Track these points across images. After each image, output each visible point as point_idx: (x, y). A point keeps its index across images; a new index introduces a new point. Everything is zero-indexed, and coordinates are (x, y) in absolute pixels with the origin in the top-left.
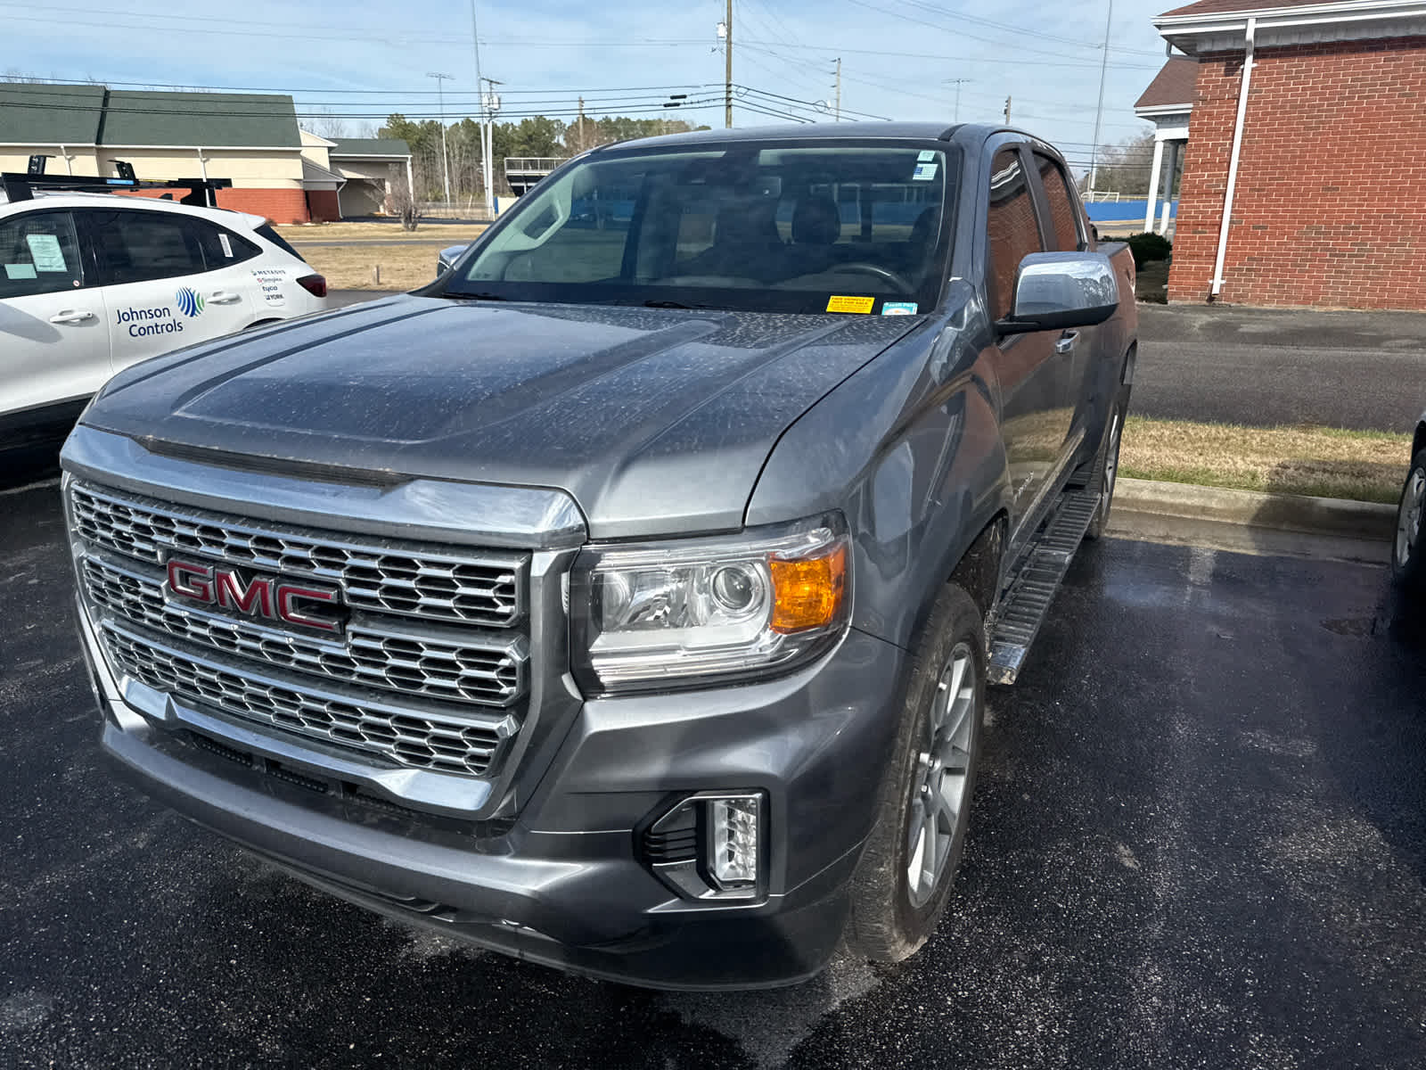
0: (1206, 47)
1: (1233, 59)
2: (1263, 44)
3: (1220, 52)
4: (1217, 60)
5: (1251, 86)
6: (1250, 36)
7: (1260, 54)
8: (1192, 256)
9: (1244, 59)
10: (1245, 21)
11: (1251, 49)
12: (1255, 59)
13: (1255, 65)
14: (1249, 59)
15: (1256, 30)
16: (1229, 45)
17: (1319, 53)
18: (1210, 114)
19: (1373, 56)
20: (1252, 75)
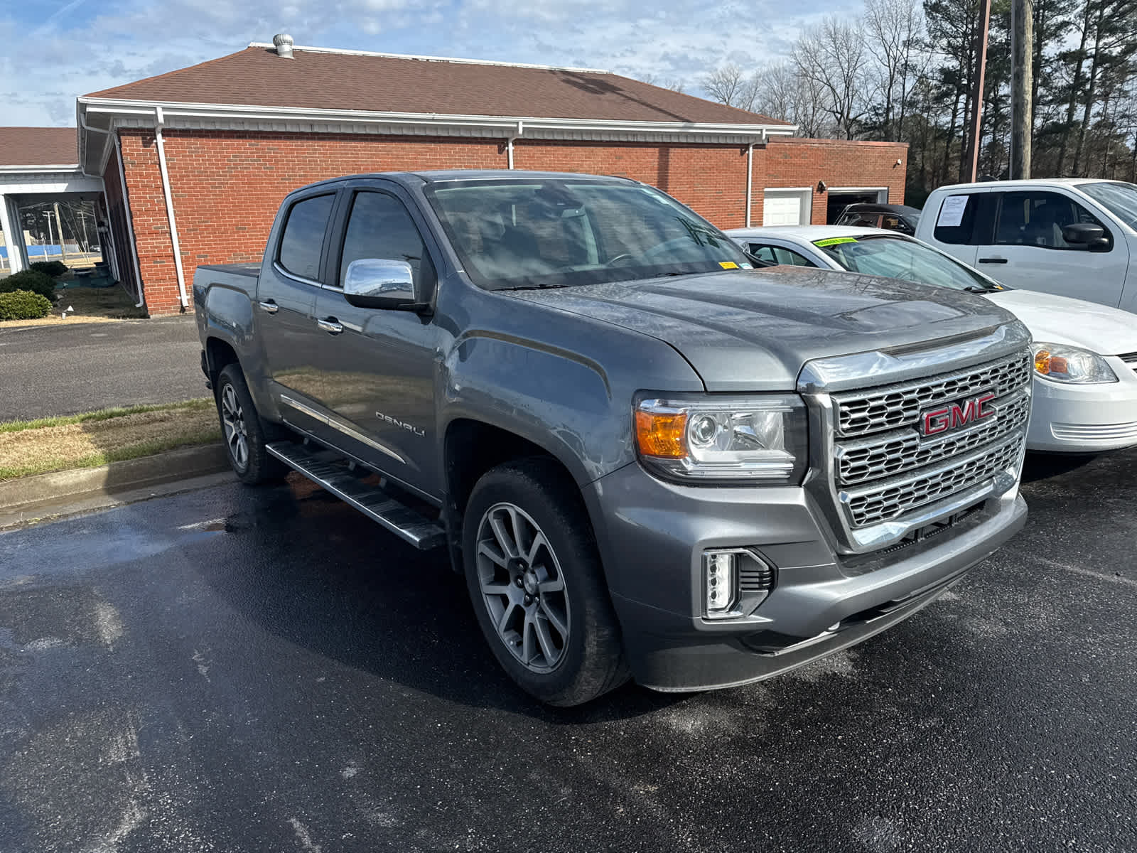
0: (124, 124)
1: (147, 135)
2: (167, 127)
3: (135, 129)
4: (135, 135)
5: (166, 156)
6: (161, 119)
7: (166, 133)
8: (158, 280)
9: (155, 135)
10: (155, 108)
11: (159, 129)
12: (163, 135)
13: (164, 141)
14: (159, 136)
15: (164, 116)
16: (141, 125)
17: (207, 137)
18: (141, 175)
19: (241, 141)
20: (165, 148)
